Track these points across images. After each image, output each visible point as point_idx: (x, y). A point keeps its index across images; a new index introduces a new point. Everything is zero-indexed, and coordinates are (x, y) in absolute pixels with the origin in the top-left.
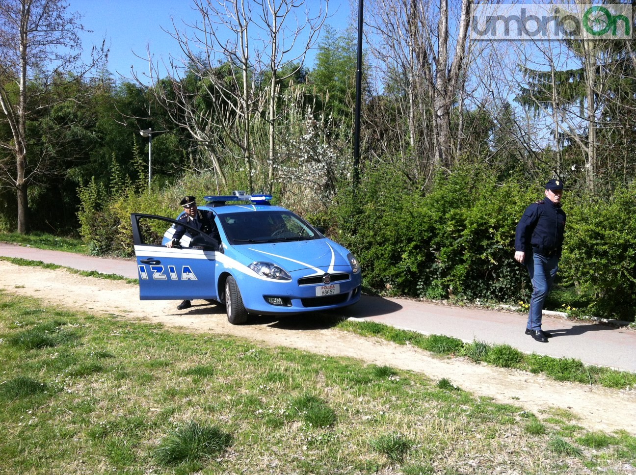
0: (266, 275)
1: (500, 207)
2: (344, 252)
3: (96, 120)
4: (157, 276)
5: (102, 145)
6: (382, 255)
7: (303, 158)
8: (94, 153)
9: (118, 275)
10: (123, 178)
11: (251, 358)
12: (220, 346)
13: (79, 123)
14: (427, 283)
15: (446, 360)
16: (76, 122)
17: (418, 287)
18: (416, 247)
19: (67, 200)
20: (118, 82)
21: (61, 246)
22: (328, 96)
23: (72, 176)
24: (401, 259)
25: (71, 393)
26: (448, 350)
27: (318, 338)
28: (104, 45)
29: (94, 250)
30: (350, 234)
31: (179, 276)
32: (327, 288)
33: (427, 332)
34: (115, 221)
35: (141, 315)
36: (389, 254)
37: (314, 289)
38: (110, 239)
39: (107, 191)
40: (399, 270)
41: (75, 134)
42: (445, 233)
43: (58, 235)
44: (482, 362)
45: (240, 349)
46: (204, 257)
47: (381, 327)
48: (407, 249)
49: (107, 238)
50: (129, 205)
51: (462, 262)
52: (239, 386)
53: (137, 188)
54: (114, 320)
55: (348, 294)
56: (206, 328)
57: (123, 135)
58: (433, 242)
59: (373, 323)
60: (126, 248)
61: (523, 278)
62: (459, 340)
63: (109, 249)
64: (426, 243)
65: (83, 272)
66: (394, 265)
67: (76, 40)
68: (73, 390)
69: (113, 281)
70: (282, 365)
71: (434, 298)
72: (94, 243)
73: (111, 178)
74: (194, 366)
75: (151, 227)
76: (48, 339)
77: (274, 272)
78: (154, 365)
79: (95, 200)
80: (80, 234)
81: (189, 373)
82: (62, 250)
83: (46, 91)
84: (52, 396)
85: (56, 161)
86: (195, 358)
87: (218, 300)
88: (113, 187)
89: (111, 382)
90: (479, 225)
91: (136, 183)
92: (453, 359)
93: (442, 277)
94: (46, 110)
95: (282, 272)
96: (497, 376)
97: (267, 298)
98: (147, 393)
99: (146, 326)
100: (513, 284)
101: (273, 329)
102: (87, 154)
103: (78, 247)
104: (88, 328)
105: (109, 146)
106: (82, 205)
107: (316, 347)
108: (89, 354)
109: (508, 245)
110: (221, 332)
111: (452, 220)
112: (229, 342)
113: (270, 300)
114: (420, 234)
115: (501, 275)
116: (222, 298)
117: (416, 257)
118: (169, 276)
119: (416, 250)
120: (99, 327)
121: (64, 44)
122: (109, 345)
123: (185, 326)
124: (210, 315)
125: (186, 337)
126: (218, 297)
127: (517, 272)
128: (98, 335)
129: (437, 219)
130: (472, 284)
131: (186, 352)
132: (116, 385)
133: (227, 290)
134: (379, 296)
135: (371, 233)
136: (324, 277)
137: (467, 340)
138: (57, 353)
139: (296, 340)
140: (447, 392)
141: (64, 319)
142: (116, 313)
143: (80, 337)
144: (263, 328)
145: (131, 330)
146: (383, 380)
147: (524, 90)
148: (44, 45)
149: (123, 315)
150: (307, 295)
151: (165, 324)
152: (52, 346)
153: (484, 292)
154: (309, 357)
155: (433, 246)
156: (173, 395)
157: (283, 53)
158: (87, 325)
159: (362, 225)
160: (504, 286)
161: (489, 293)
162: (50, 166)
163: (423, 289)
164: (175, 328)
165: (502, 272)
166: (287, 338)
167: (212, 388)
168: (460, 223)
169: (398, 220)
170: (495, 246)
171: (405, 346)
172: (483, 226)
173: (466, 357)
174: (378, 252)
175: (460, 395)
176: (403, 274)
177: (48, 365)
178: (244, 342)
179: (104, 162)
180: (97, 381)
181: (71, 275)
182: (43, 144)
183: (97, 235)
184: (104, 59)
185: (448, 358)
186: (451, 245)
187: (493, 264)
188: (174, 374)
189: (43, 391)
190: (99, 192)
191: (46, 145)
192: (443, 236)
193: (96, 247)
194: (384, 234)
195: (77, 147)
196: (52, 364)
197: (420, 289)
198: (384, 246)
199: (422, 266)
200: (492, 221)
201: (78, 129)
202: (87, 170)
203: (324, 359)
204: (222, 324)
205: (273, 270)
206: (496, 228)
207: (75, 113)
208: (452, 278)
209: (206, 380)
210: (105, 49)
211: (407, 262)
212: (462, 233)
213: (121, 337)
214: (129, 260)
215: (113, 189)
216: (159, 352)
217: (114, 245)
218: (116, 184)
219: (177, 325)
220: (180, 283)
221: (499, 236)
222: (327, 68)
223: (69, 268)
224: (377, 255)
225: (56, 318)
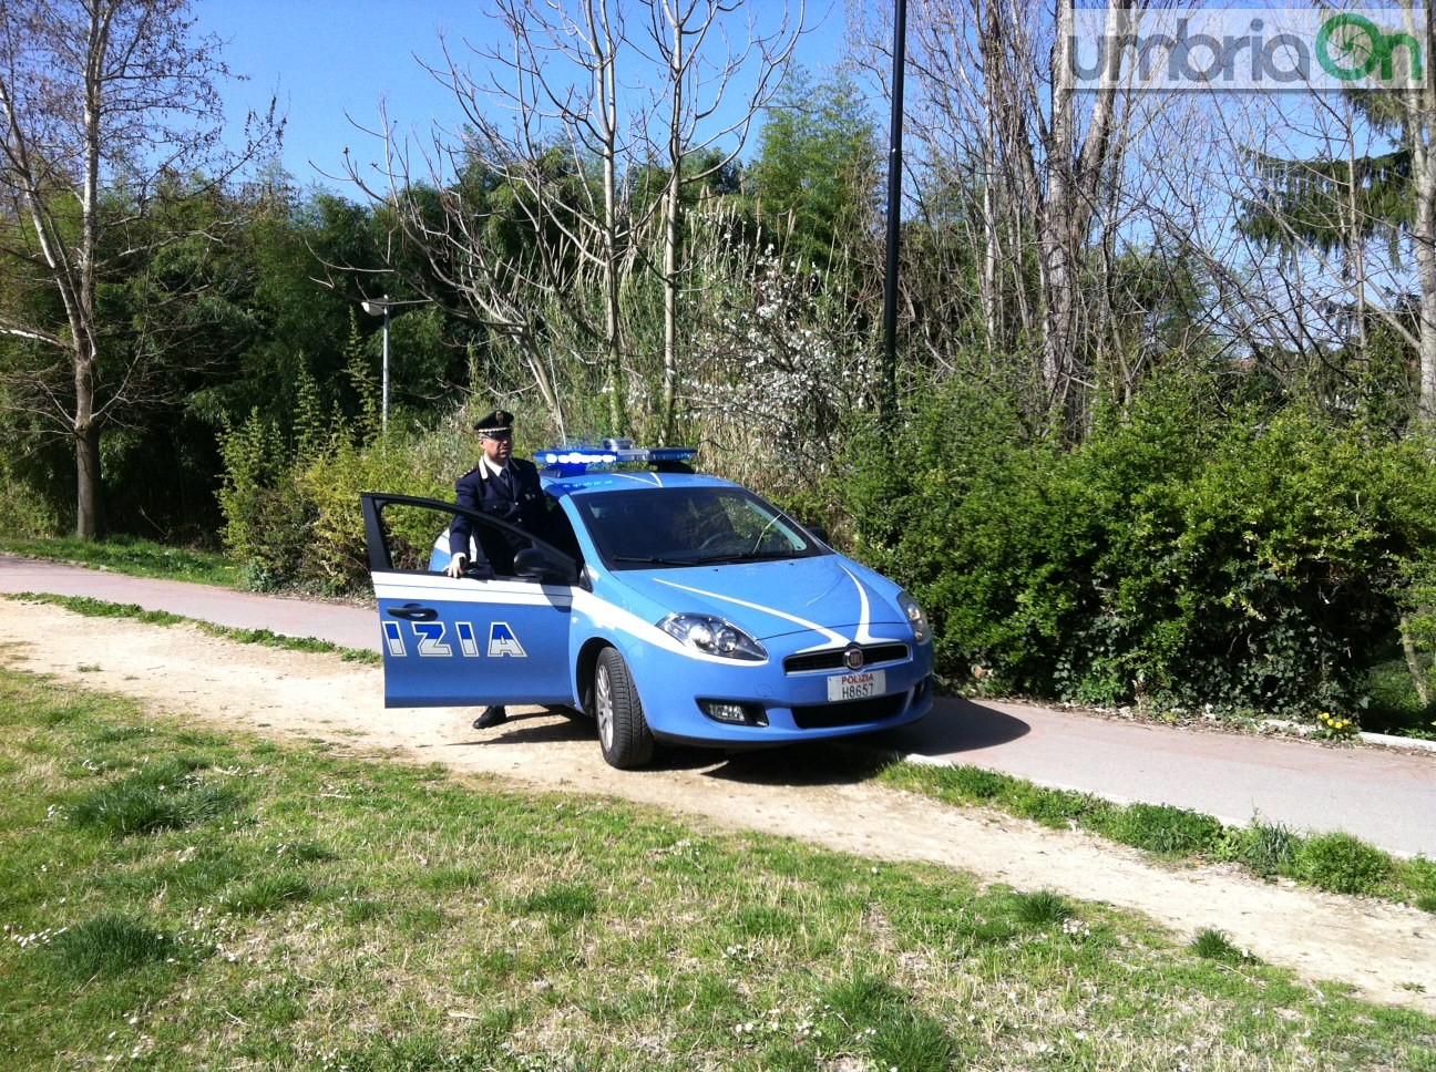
0: (703, 646)
1: (1274, 478)
2: (889, 589)
3: (253, 280)
4: (429, 647)
5: (267, 338)
6: (968, 595)
7: (754, 363)
8: (251, 356)
9: (320, 639)
10: (327, 408)
11: (684, 866)
12: (599, 830)
13: (217, 289)
14: (1080, 665)
15: (1185, 873)
16: (211, 285)
17: (1056, 675)
18: (1054, 577)
19: (189, 462)
20: (304, 194)
21: (179, 569)
22: (791, 222)
23: (200, 410)
24: (1015, 606)
25: (236, 963)
26: (1186, 846)
27: (838, 810)
28: (273, 108)
29: (257, 578)
30: (880, 545)
31: (483, 646)
32: (854, 681)
33: (1122, 797)
34: (306, 511)
35: (388, 743)
36: (985, 593)
37: (823, 682)
38: (295, 554)
39: (286, 442)
40: (1011, 634)
41: (207, 314)
42: (1131, 542)
43: (170, 543)
44: (1279, 878)
45: (651, 838)
46: (544, 601)
47: (999, 782)
48: (1030, 581)
49: (287, 551)
50: (340, 472)
51: (1173, 612)
52: (671, 944)
53: (360, 433)
54: (324, 756)
55: (904, 695)
56: (553, 778)
57: (317, 315)
58: (1099, 564)
59: (976, 770)
60: (332, 574)
61: (1325, 655)
62: (1212, 820)
63: (293, 577)
64: (1080, 566)
65: (238, 632)
66: (998, 620)
67: (211, 97)
68: (240, 952)
69: (309, 655)
70: (771, 888)
71: (1097, 702)
72: (257, 563)
73: (296, 410)
74: (543, 885)
75: (393, 524)
76: (168, 808)
77: (722, 639)
78: (444, 883)
79: (260, 461)
80: (225, 541)
81: (533, 906)
82: (182, 579)
83: (142, 214)
84: (185, 969)
85: (164, 374)
86: (541, 862)
87: (578, 706)
88: (301, 432)
89: (337, 931)
90: (1219, 523)
91: (357, 421)
92: (1203, 870)
93: (1119, 653)
94: (141, 256)
95: (743, 640)
96: (1333, 919)
97: (705, 704)
98: (433, 964)
99: (405, 772)
100: (1301, 670)
101: (719, 783)
102: (233, 357)
103: (220, 570)
104: (261, 778)
105: (285, 340)
106: (229, 473)
107: (840, 834)
108: (274, 849)
109: (1291, 574)
110: (593, 792)
111: (1146, 512)
112: (619, 818)
113: (713, 709)
114: (1067, 544)
115: (1270, 647)
116: (587, 702)
117: (1052, 601)
118: (457, 648)
119: (1055, 583)
120: (290, 775)
121: (184, 107)
122: (320, 826)
123: (499, 772)
124: (556, 744)
125: (510, 803)
126: (577, 699)
127: (1313, 640)
128: (289, 798)
129: (1110, 506)
130: (1193, 668)
131: (516, 845)
132: (351, 941)
133: (602, 683)
134: (960, 696)
135: (938, 542)
136: (848, 654)
137: (1234, 817)
138: (191, 849)
139: (784, 812)
140: (1227, 971)
141: (201, 753)
142: (328, 738)
143: (246, 801)
144: (694, 780)
145: (369, 783)
146: (1046, 931)
147: (1249, 207)
148: (137, 110)
149: (344, 743)
150: (804, 698)
151: (450, 768)
152: (177, 826)
153: (1226, 688)
154: (833, 862)
155: (1102, 573)
156: (504, 974)
157: (697, 117)
158: (260, 770)
159: (912, 523)
160: (1280, 675)
161: (1237, 691)
162: (151, 384)
163: (1069, 678)
164: (477, 776)
165: (1273, 639)
166: (760, 808)
167: (603, 952)
168: (1171, 520)
169: (1007, 510)
170: (1257, 576)
171: (1067, 832)
172: (1229, 527)
173: (1237, 866)
174: (955, 589)
175: (1264, 977)
176: (1021, 644)
177: (172, 880)
178: (655, 818)
179: (273, 376)
180: (299, 927)
181: (209, 639)
182: (134, 335)
183: (264, 543)
184: (274, 140)
185: (1187, 866)
186: (1146, 571)
187: (1253, 619)
188: (496, 909)
189: (162, 956)
190: (268, 443)
191: (141, 338)
192: (1127, 550)
193: (262, 571)
194: (972, 543)
195: (212, 342)
196: (181, 879)
197: (1062, 679)
198: (970, 573)
199: (1067, 622)
200: (1253, 513)
201: (213, 302)
202: (234, 394)
203: (875, 870)
204: (591, 767)
205: (719, 635)
206: (1262, 529)
207: (206, 264)
208: (1143, 653)
209: (581, 928)
210: (277, 120)
211: (1032, 612)
212: (1173, 543)
213: (346, 802)
214: (340, 603)
215: (301, 438)
216: (450, 845)
217: (304, 566)
218: (308, 424)
219: (480, 770)
220: (484, 664)
221: (1270, 551)
222: (785, 160)
223: (203, 623)
224: (955, 595)
225: (185, 750)
